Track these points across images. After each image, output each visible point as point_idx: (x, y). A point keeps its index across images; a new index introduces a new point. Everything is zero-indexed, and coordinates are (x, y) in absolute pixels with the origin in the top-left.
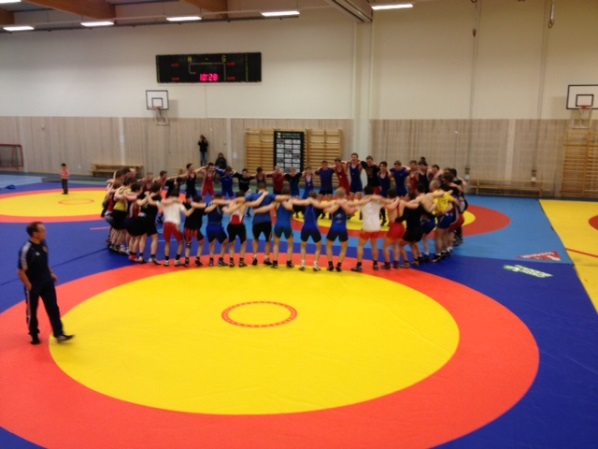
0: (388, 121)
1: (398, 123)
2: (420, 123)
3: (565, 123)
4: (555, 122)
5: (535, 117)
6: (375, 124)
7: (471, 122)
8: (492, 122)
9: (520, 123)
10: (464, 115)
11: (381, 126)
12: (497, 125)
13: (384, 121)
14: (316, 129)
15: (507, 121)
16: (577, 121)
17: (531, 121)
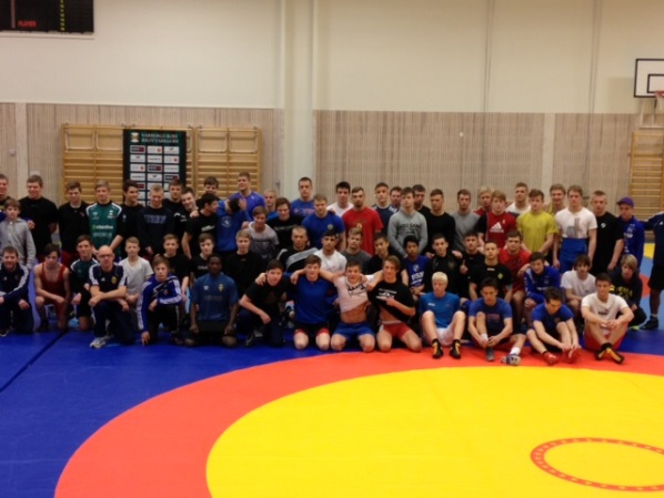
0: (345, 112)
1: (363, 117)
2: (402, 116)
3: (629, 119)
4: (615, 118)
5: (584, 110)
6: (321, 116)
7: (484, 116)
8: (518, 117)
9: (561, 118)
10: (475, 107)
11: (332, 123)
12: (525, 123)
13: (338, 113)
14: (209, 127)
15: (542, 116)
16: (646, 117)
17: (578, 116)
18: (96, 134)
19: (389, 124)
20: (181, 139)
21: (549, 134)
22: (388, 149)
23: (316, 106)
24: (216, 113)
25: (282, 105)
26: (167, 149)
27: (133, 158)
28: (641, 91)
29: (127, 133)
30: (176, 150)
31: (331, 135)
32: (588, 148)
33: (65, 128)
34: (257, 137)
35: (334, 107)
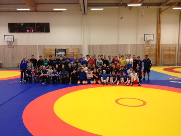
0: (93, 45)
1: (96, 46)
2: (103, 45)
3: (144, 45)
4: (141, 45)
5: (136, 44)
6: (89, 46)
7: (118, 45)
8: (124, 45)
9: (131, 45)
10: (116, 43)
11: (91, 47)
12: (125, 46)
13: (92, 45)
14: (70, 48)
15: (128, 45)
16: (147, 44)
17: (134, 45)
18: (50, 50)
19: (101, 47)
20: (65, 50)
21: (129, 48)
22: (101, 51)
23: (88, 44)
24: (71, 46)
25: (82, 44)
26: (63, 52)
27: (57, 54)
28: (146, 40)
29: (56, 50)
30: (64, 52)
31: (91, 49)
32: (136, 50)
33: (45, 49)
34: (78, 50)
35: (91, 44)
